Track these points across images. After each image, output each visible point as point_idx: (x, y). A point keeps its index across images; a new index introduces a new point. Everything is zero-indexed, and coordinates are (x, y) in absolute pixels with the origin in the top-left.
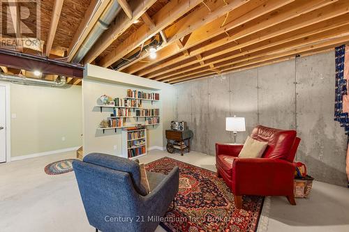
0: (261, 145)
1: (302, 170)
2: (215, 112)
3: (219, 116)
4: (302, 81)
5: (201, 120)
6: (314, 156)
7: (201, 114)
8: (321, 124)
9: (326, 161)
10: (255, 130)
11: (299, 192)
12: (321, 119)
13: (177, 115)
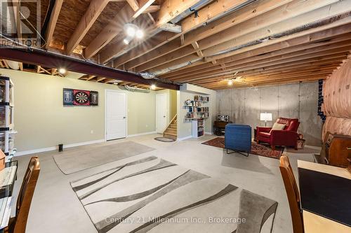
0: (283, 126)
1: (301, 137)
2: (250, 110)
3: (252, 112)
4: (303, 95)
5: (239, 115)
6: (308, 133)
7: (239, 111)
8: (311, 117)
9: (313, 135)
10: (278, 120)
11: (299, 146)
12: (312, 115)
13: (219, 111)
